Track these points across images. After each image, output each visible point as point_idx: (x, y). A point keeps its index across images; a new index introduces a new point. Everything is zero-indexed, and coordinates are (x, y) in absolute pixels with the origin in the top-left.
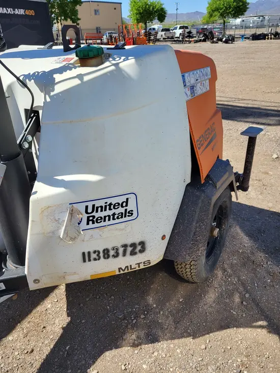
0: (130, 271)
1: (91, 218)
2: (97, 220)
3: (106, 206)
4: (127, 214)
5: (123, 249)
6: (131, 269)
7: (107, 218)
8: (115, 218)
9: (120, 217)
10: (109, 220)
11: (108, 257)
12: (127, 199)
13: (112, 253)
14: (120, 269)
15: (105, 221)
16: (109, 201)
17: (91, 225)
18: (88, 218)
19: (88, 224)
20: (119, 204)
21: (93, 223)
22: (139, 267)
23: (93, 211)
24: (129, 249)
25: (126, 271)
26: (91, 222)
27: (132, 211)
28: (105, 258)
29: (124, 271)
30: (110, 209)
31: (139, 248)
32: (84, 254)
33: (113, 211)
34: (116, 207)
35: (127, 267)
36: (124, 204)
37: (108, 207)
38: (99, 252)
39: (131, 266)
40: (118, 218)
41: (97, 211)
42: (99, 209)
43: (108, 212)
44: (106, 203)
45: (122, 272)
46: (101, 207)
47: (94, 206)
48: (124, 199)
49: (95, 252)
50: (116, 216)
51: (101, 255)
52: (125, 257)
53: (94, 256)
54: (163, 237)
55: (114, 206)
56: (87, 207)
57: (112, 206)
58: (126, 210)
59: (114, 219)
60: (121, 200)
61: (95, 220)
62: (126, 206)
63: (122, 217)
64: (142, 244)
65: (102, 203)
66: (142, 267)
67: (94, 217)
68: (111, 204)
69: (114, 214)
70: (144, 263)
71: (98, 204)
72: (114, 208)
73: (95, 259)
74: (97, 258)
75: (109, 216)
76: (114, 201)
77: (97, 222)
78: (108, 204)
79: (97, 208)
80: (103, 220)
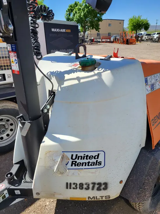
0: (95, 200)
1: (74, 163)
2: (78, 164)
3: (84, 157)
4: (98, 164)
5: (92, 185)
6: (96, 199)
7: (84, 164)
8: (90, 165)
9: (92, 165)
10: (85, 165)
11: (82, 189)
12: (99, 154)
13: (85, 186)
14: (89, 197)
15: (82, 165)
16: (86, 154)
17: (74, 167)
18: (73, 162)
19: (72, 166)
20: (93, 156)
21: (75, 166)
22: (102, 199)
23: (76, 159)
24: (97, 186)
25: (93, 200)
26: (74, 165)
27: (101, 162)
28: (80, 188)
29: (91, 199)
30: (87, 159)
31: (103, 186)
32: (67, 183)
33: (89, 160)
34: (91, 158)
35: (94, 197)
36: (96, 157)
37: (85, 157)
38: (77, 184)
39: (96, 197)
40: (91, 165)
41: (78, 159)
42: (80, 158)
43: (85, 161)
44: (85, 155)
45: (90, 200)
46: (81, 157)
47: (77, 155)
48: (96, 154)
49: (74, 184)
50: (90, 164)
51: (78, 186)
52: (93, 191)
53: (73, 186)
54: (121, 182)
55: (90, 157)
56: (72, 155)
57: (88, 157)
58: (97, 161)
59: (88, 165)
60: (94, 154)
61: (76, 164)
62: (98, 158)
63: (94, 165)
64: (106, 184)
65: (82, 154)
66: (104, 199)
67: (76, 162)
68: (87, 156)
69: (89, 162)
70: (106, 197)
71: (79, 154)
72: (89, 159)
73: (74, 188)
74: (75, 187)
75: (86, 163)
76: (90, 154)
77: (78, 166)
78: (86, 155)
79: (79, 157)
80: (81, 165)
